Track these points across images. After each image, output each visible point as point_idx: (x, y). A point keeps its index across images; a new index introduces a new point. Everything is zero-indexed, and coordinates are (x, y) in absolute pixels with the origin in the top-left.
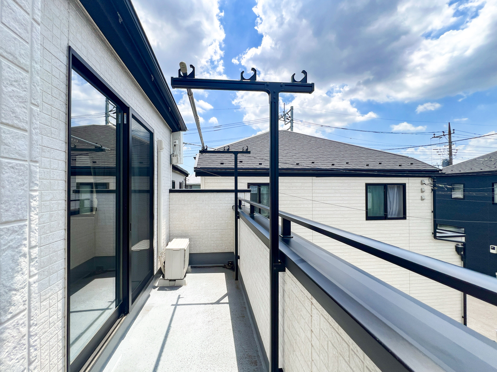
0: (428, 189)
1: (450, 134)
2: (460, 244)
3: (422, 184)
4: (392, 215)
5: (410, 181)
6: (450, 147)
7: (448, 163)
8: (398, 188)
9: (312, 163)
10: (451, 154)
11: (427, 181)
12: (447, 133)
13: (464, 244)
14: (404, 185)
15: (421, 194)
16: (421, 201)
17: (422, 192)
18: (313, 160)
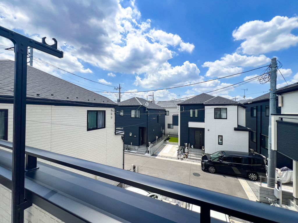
0: (113, 113)
1: (120, 89)
2: (123, 135)
3: (112, 111)
4: (99, 126)
5: (108, 110)
6: (120, 94)
7: (119, 101)
8: (102, 113)
9: (52, 95)
10: (120, 97)
11: (113, 109)
12: (119, 88)
13: (124, 135)
14: (105, 111)
15: (111, 116)
16: (111, 119)
17: (112, 114)
18: (52, 93)
